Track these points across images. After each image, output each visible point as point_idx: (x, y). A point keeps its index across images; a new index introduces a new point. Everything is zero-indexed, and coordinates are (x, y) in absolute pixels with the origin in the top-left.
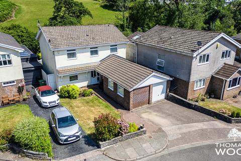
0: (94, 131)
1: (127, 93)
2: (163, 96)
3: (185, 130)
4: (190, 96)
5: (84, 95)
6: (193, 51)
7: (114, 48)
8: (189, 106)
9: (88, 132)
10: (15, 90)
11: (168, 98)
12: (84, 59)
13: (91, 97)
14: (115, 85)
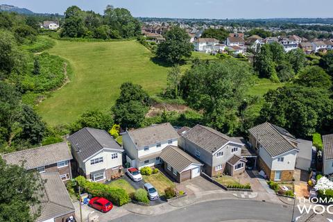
0: (164, 194)
1: (178, 174)
2: (199, 174)
3: (205, 194)
4: (213, 175)
5: (153, 173)
6: (213, 152)
7: (171, 142)
8: (211, 181)
9: (161, 195)
10: (117, 171)
11: (201, 175)
12: (154, 150)
13: (158, 174)
14: (172, 169)
